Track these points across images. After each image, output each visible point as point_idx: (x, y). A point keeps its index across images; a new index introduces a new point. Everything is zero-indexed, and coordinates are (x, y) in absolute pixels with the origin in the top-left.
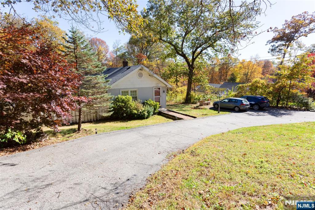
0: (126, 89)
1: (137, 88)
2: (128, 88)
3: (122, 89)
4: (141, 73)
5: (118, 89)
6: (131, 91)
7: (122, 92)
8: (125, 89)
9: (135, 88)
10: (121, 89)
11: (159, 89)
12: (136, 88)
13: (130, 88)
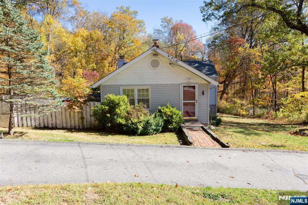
0: (130, 85)
1: (149, 85)
2: (133, 85)
3: (123, 85)
4: (156, 60)
5: (116, 85)
6: (139, 90)
7: (124, 91)
8: (128, 85)
9: (144, 85)
10: (121, 85)
11: (194, 87)
12: (147, 85)
13: (137, 85)
